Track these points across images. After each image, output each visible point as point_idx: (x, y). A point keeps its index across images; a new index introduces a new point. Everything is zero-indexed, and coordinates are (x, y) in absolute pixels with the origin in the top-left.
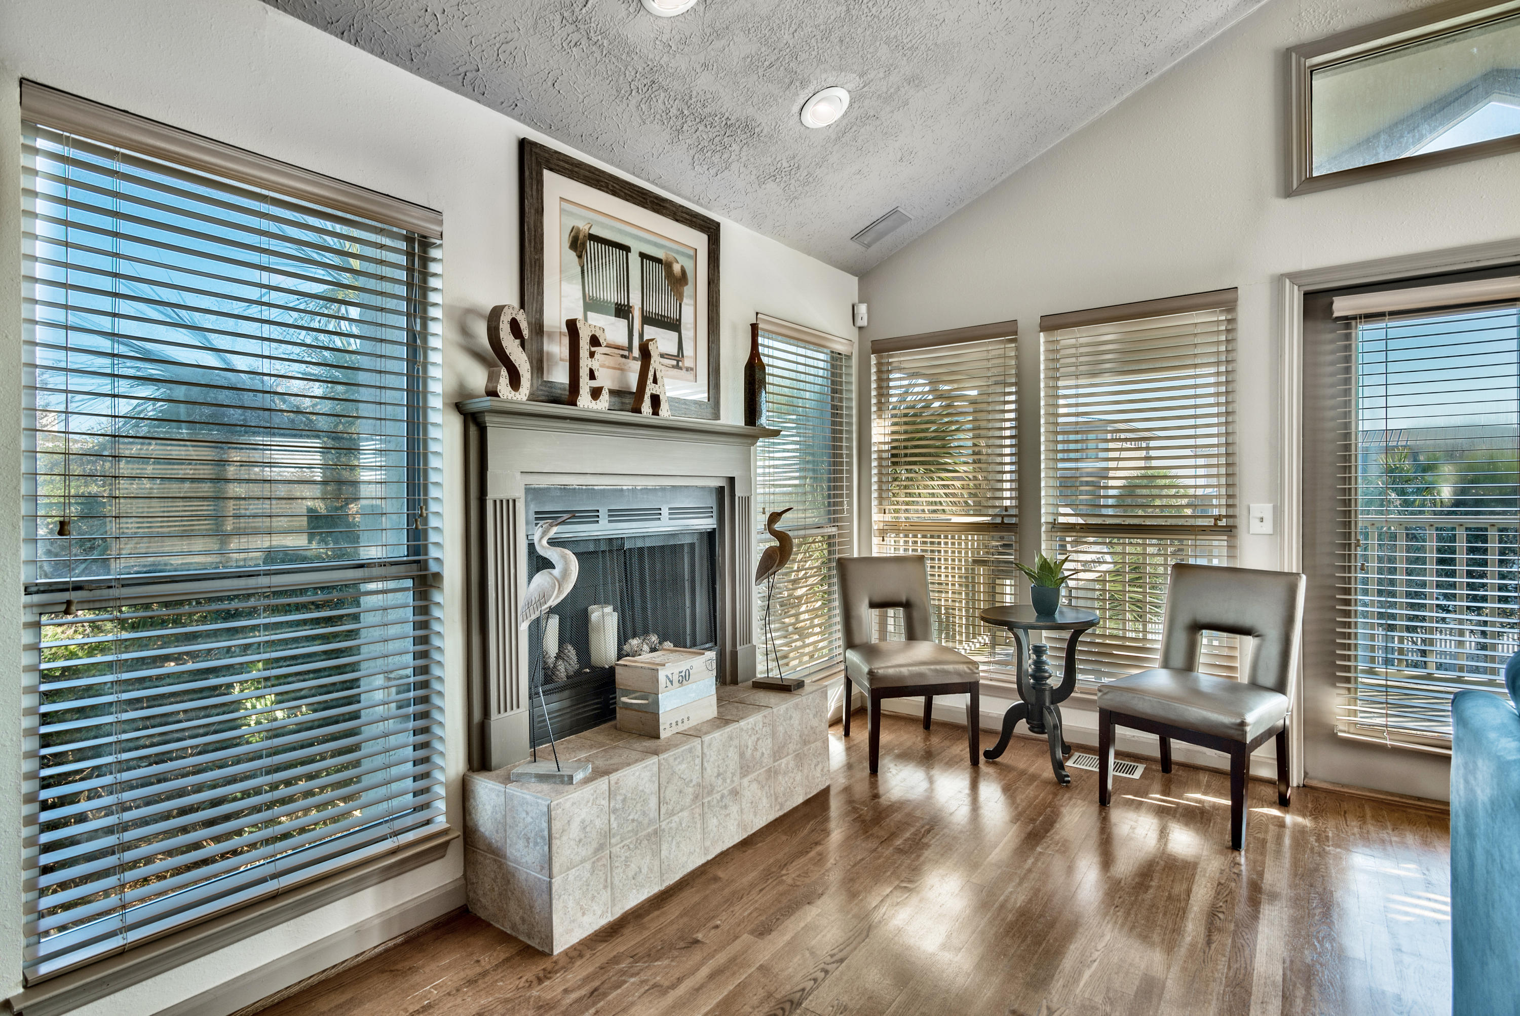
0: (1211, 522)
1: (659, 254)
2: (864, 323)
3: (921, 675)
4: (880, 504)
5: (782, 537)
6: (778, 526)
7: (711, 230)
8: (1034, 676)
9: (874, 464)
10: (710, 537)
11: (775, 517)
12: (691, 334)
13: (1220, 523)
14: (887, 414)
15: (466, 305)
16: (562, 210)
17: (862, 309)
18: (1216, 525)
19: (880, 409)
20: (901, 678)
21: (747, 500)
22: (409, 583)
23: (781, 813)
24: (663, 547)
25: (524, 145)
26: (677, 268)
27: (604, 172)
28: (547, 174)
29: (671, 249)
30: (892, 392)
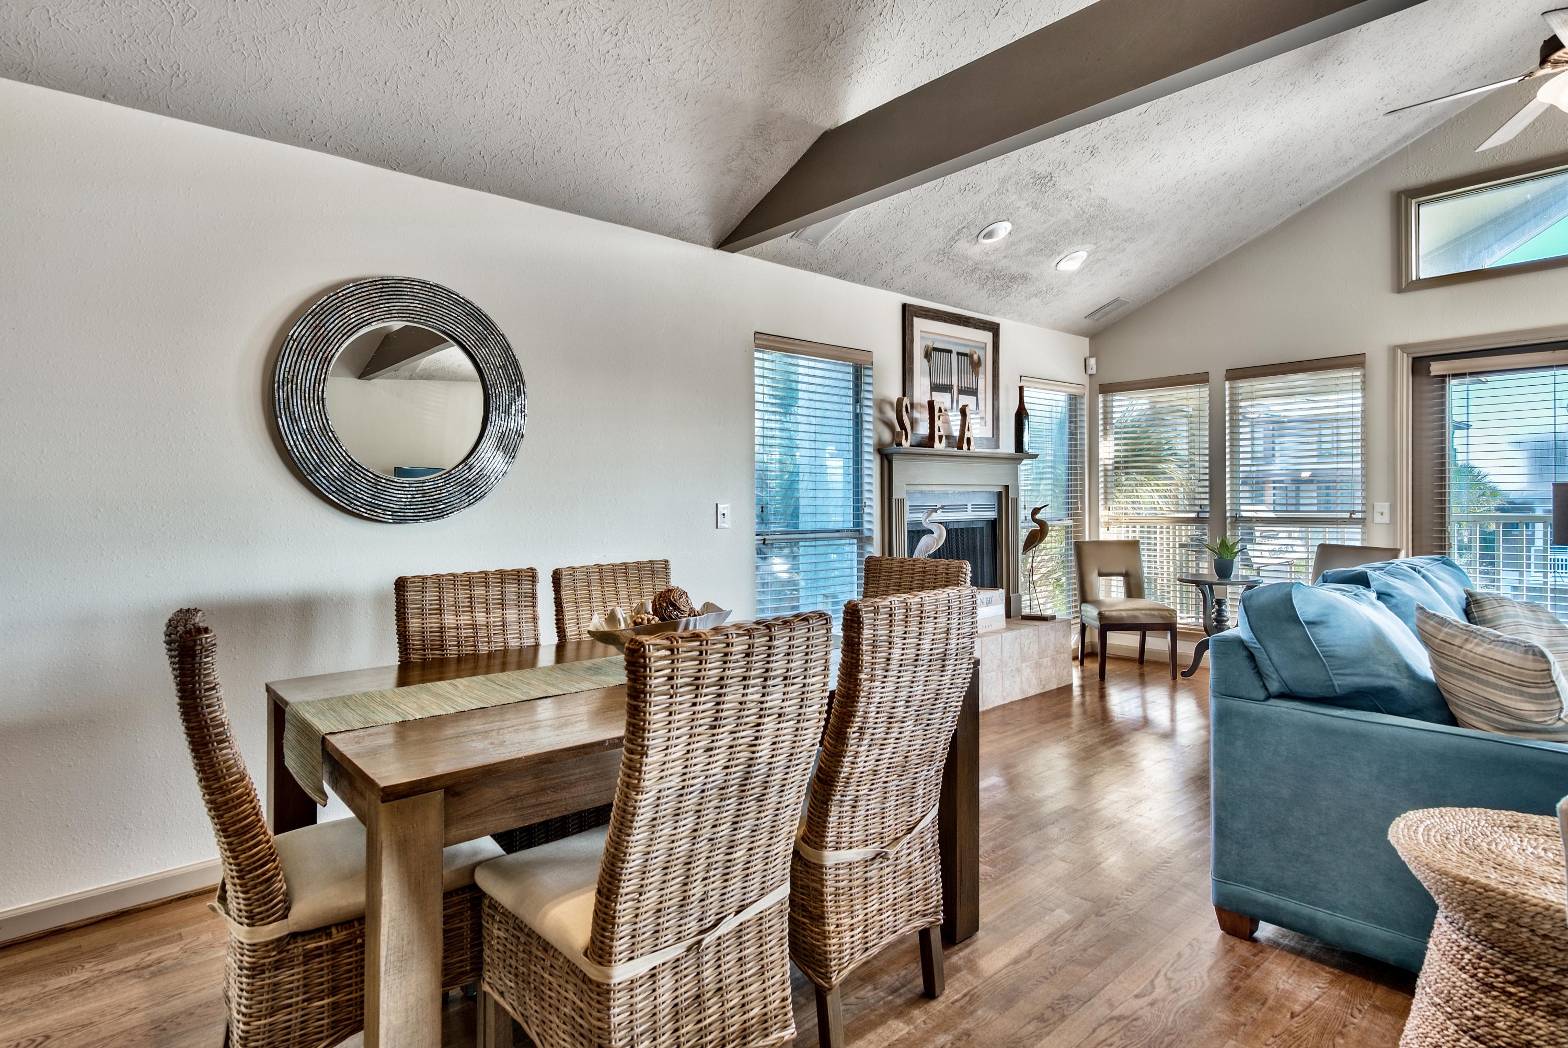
0: (1347, 515)
1: (966, 351)
2: (1094, 371)
3: (1135, 617)
4: (1106, 503)
5: (1042, 523)
6: (1038, 517)
7: (994, 329)
8: (1216, 620)
9: (1101, 474)
10: (993, 524)
11: (1036, 511)
12: (983, 396)
13: (1354, 516)
14: (1111, 437)
15: (881, 398)
16: (921, 337)
17: (1092, 361)
18: (1351, 517)
19: (1105, 434)
20: (1121, 618)
21: (1016, 500)
22: (855, 541)
23: (1043, 691)
24: (967, 529)
25: (904, 306)
26: (975, 357)
27: (940, 311)
28: (915, 319)
29: (972, 346)
30: (1114, 416)
